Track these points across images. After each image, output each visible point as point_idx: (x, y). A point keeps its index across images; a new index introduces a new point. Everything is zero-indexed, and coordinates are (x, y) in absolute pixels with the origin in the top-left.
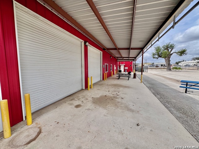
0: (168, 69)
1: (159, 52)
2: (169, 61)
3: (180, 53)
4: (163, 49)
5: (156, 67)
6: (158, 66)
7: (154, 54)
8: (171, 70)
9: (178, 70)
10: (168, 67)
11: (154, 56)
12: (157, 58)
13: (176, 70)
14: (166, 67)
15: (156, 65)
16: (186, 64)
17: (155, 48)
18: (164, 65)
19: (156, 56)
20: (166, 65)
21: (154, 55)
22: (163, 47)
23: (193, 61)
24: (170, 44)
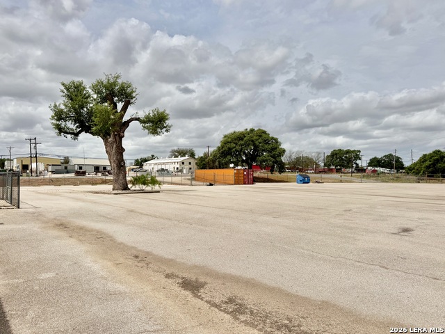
0: (117, 186)
1: (82, 107)
2: (121, 150)
3: (152, 122)
4: (95, 96)
5: (78, 173)
6: (84, 173)
7: (61, 111)
8: (126, 188)
9: (148, 188)
10: (118, 175)
11: (63, 123)
12: (76, 135)
13: (144, 187)
14: (110, 177)
15: (77, 168)
16: (160, 167)
17: (62, 88)
18: (105, 168)
19: (71, 125)
20: (109, 169)
21: (59, 119)
22: (96, 89)
23: (173, 158)
24: (120, 81)
